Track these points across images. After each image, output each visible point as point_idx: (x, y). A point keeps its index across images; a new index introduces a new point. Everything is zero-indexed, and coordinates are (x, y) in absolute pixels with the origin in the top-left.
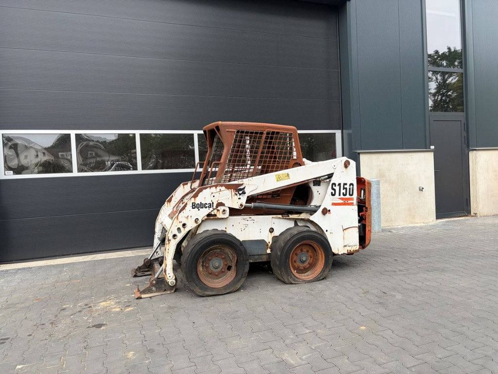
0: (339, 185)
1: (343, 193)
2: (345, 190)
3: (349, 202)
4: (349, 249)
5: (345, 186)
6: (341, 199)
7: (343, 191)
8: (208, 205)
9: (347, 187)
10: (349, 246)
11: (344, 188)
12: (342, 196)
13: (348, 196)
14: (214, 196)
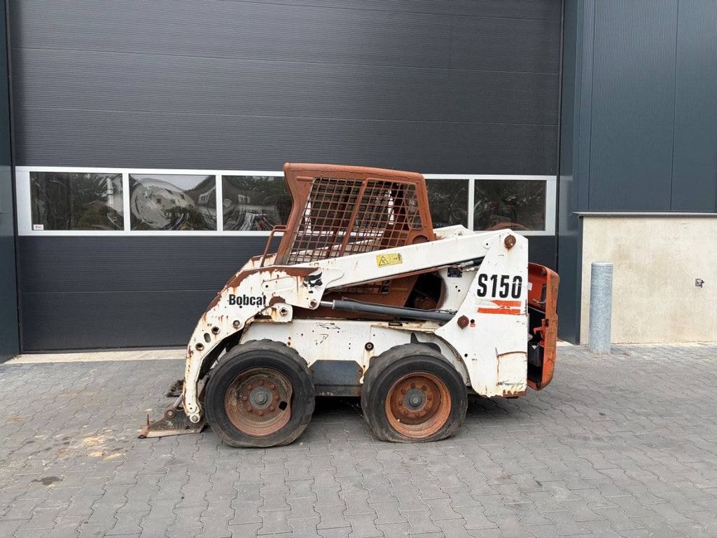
0: (494, 277)
1: (501, 293)
2: (504, 286)
3: (511, 308)
4: (508, 388)
5: (506, 281)
6: (497, 302)
7: (499, 289)
8: (256, 301)
9: (510, 281)
10: (506, 384)
11: (502, 284)
12: (498, 297)
13: (509, 298)
14: (267, 286)
